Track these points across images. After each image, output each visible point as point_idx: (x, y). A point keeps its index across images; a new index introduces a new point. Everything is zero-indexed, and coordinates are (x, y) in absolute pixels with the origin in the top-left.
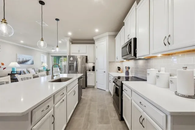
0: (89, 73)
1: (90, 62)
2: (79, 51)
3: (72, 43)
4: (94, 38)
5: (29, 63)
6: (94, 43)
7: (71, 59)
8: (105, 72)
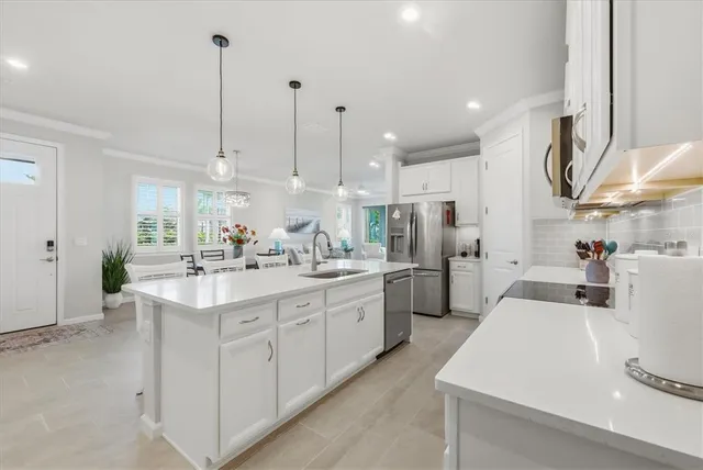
0: (460, 264)
1: (465, 222)
2: (425, 187)
3: (406, 163)
4: (479, 132)
5: (310, 229)
6: (477, 152)
7: (397, 215)
8: (516, 263)
